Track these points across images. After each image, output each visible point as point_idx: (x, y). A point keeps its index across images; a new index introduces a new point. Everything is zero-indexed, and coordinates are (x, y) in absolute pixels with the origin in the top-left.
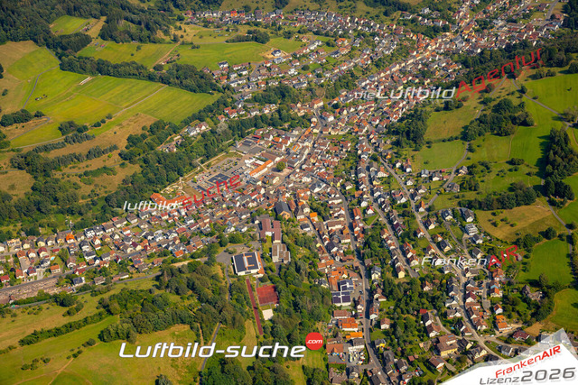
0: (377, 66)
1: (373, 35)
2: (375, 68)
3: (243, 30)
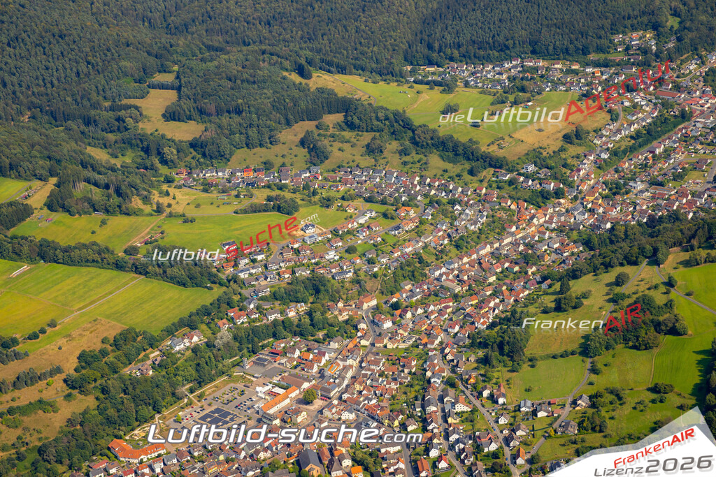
0: (458, 247)
1: (452, 202)
2: (454, 251)
3: (260, 197)
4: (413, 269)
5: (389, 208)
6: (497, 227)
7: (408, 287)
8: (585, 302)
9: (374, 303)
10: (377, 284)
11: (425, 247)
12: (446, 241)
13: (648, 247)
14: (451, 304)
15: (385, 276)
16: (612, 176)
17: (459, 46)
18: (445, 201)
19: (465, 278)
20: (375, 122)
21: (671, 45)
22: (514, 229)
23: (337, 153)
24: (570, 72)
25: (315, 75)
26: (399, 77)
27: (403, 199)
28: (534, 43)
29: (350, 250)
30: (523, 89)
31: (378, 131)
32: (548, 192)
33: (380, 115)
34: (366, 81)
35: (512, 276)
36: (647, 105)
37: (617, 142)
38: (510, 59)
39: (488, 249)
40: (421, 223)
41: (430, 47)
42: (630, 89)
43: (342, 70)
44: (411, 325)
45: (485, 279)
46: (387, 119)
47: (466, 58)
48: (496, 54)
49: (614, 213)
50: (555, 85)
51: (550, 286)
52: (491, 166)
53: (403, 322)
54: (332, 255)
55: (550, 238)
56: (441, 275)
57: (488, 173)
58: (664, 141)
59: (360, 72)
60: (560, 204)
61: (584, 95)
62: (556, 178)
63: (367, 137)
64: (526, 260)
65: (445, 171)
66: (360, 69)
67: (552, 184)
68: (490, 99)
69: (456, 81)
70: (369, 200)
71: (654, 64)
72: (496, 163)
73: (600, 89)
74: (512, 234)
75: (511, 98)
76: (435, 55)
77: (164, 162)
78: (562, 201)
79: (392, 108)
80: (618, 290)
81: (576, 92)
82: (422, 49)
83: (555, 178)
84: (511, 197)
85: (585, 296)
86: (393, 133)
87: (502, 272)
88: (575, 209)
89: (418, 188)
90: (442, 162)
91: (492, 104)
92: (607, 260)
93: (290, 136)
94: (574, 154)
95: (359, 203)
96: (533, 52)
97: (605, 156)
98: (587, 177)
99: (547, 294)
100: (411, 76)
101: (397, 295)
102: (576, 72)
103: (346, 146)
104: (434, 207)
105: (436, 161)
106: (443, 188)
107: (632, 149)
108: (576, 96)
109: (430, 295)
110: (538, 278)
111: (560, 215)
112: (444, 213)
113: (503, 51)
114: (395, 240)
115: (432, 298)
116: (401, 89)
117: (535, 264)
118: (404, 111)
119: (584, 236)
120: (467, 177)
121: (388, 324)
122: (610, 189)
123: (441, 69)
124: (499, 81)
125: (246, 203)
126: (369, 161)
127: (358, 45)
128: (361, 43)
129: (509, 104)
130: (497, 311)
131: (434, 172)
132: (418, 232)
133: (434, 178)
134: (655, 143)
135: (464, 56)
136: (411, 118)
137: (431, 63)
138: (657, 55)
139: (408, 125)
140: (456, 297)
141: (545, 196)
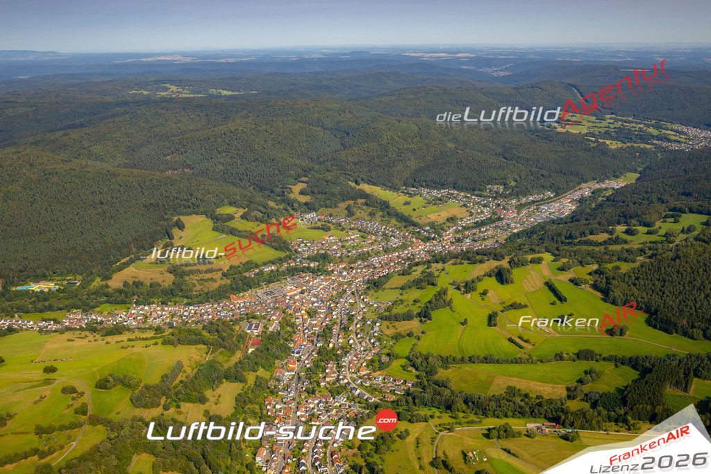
0: (385, 251)
1: (391, 236)
2: (384, 253)
3: (319, 224)
4: (364, 257)
5: (364, 233)
6: (404, 247)
7: (359, 263)
8: (413, 273)
9: (343, 266)
10: (348, 260)
11: (373, 249)
12: (381, 249)
14: (371, 270)
15: (352, 257)
16: (459, 236)
17: (426, 181)
18: (389, 235)
19: (382, 262)
20: (376, 204)
21: (508, 192)
23: (358, 214)
25: (361, 185)
26: (396, 190)
27: (374, 232)
28: (455, 184)
29: (343, 247)
30: (440, 200)
31: (376, 207)
32: (430, 238)
33: (378, 201)
34: (382, 189)
36: (487, 213)
37: (467, 224)
38: (445, 189)
39: (397, 254)
40: (375, 241)
42: (484, 206)
43: (374, 184)
44: (353, 274)
47: (427, 186)
48: (439, 186)
50: (456, 200)
52: (413, 225)
53: (351, 273)
54: (335, 247)
55: (422, 253)
56: (374, 260)
57: (411, 228)
58: (487, 226)
59: (382, 186)
60: (433, 242)
61: (464, 205)
63: (371, 209)
64: (409, 259)
65: (395, 225)
66: (384, 185)
67: (433, 235)
68: (426, 202)
69: (418, 194)
70: (359, 231)
71: (499, 198)
72: (415, 225)
74: (409, 250)
75: (434, 203)
76: (416, 184)
77: (293, 209)
79: (384, 199)
82: (411, 181)
83: (435, 233)
84: (416, 238)
85: (414, 271)
86: (381, 209)
87: (397, 262)
88: (437, 245)
89: (382, 230)
91: (426, 204)
93: (343, 205)
94: (449, 226)
95: (356, 231)
96: (454, 188)
97: (460, 228)
98: (449, 234)
100: (402, 190)
101: (354, 264)
102: (468, 197)
103: (363, 212)
104: (383, 237)
105: (394, 221)
106: (393, 231)
107: (473, 228)
108: (461, 205)
112: (386, 239)
113: (442, 185)
114: (362, 245)
115: (366, 267)
118: (389, 201)
119: (435, 254)
120: (403, 228)
121: (345, 273)
122: (455, 240)
123: (416, 189)
125: (313, 225)
126: (369, 218)
129: (432, 205)
131: (392, 225)
132: (372, 244)
133: (391, 227)
134: (483, 226)
136: (391, 204)
137: (413, 187)
138: (501, 195)
139: (388, 206)
140: (375, 268)
141: (428, 239)
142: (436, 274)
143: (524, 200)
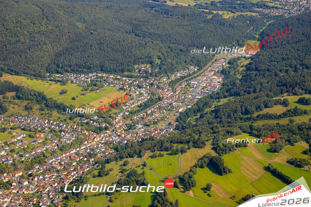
4: (40, 159)
5: (32, 133)
6: (79, 142)
7: (37, 167)
8: (110, 173)
9: (21, 174)
10: (23, 166)
11: (47, 150)
12: (56, 148)
13: (138, 150)
14: (55, 174)
15: (27, 162)
16: (129, 122)
17: (70, 66)
18: (57, 131)
19: (63, 163)
20: (30, 96)
21: (157, 70)
22: (86, 143)
23: (11, 109)
24: (116, 79)
25: (4, 75)
26: (43, 78)
27: (39, 129)
28: (102, 67)
30: (95, 85)
31: (31, 100)
32: (102, 128)
33: (32, 93)
34: (27, 79)
35: (83, 162)
36: (146, 94)
37: (132, 108)
38: (92, 72)
40: (46, 139)
41: (58, 66)
42: (140, 87)
43: (17, 74)
44: (36, 183)
45: (72, 163)
46: (35, 95)
47: (73, 71)
48: (86, 70)
49: (128, 137)
50: (109, 84)
51: (98, 166)
52: (79, 116)
53: (33, 182)
54: (3, 153)
55: (101, 147)
56: (52, 162)
57: (78, 119)
58: (151, 108)
59: (26, 75)
60: (106, 133)
61: (120, 89)
62: (106, 122)
63: (25, 103)
64: (90, 155)
65: (59, 118)
66: (26, 74)
67: (104, 125)
68: (81, 88)
69: (68, 80)
70: (23, 129)
71: (150, 77)
72: (81, 115)
73: (127, 86)
74: (85, 145)
75: (90, 88)
76: (60, 69)
78: (108, 131)
79: (37, 90)
80: (124, 168)
81: (118, 87)
82: (54, 67)
84: (87, 130)
85: (111, 170)
86: (37, 101)
87: (79, 161)
88: (112, 135)
89: (47, 125)
90: (58, 114)
91: (82, 91)
92: (121, 155)
94: (115, 112)
95: (19, 130)
96: (102, 70)
97: (127, 114)
98: (119, 122)
99: (96, 170)
100: (49, 78)
101: (32, 170)
102: (119, 79)
103: (16, 106)
104: (52, 133)
105: (55, 113)
106: (58, 125)
107: (138, 111)
108: (117, 89)
109: (46, 170)
110: (94, 163)
111: (106, 137)
112: (57, 136)
113: (89, 69)
114: (33, 146)
115: (48, 171)
116: (43, 83)
117: (93, 157)
118: (43, 92)
119: (115, 146)
120: (68, 121)
121: (26, 183)
122: (128, 127)
123: (62, 76)
124: (86, 82)
126: (26, 113)
127: (26, 64)
128: (27, 63)
129: (89, 91)
130: (74, 177)
131: (55, 118)
133: (54, 121)
134: (148, 109)
135: (72, 71)
136: (46, 95)
137: (58, 73)
138: (151, 74)
139: (44, 98)
140: (58, 171)
141: (101, 129)
142: (139, 171)
143: (173, 77)
